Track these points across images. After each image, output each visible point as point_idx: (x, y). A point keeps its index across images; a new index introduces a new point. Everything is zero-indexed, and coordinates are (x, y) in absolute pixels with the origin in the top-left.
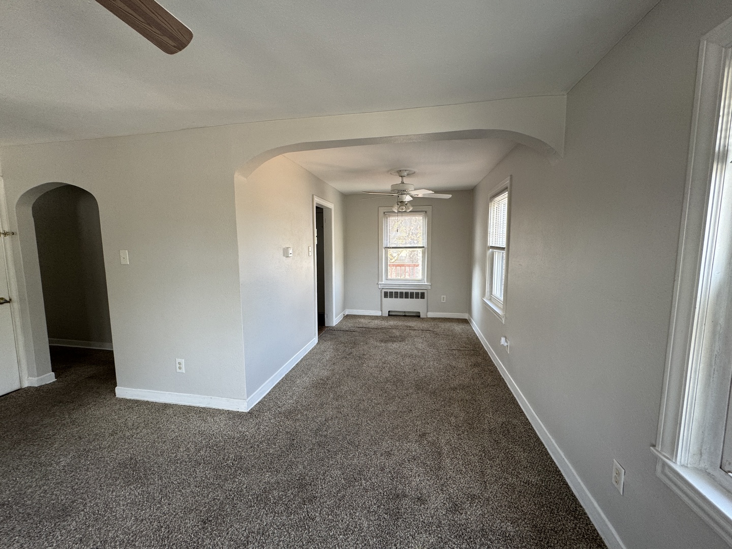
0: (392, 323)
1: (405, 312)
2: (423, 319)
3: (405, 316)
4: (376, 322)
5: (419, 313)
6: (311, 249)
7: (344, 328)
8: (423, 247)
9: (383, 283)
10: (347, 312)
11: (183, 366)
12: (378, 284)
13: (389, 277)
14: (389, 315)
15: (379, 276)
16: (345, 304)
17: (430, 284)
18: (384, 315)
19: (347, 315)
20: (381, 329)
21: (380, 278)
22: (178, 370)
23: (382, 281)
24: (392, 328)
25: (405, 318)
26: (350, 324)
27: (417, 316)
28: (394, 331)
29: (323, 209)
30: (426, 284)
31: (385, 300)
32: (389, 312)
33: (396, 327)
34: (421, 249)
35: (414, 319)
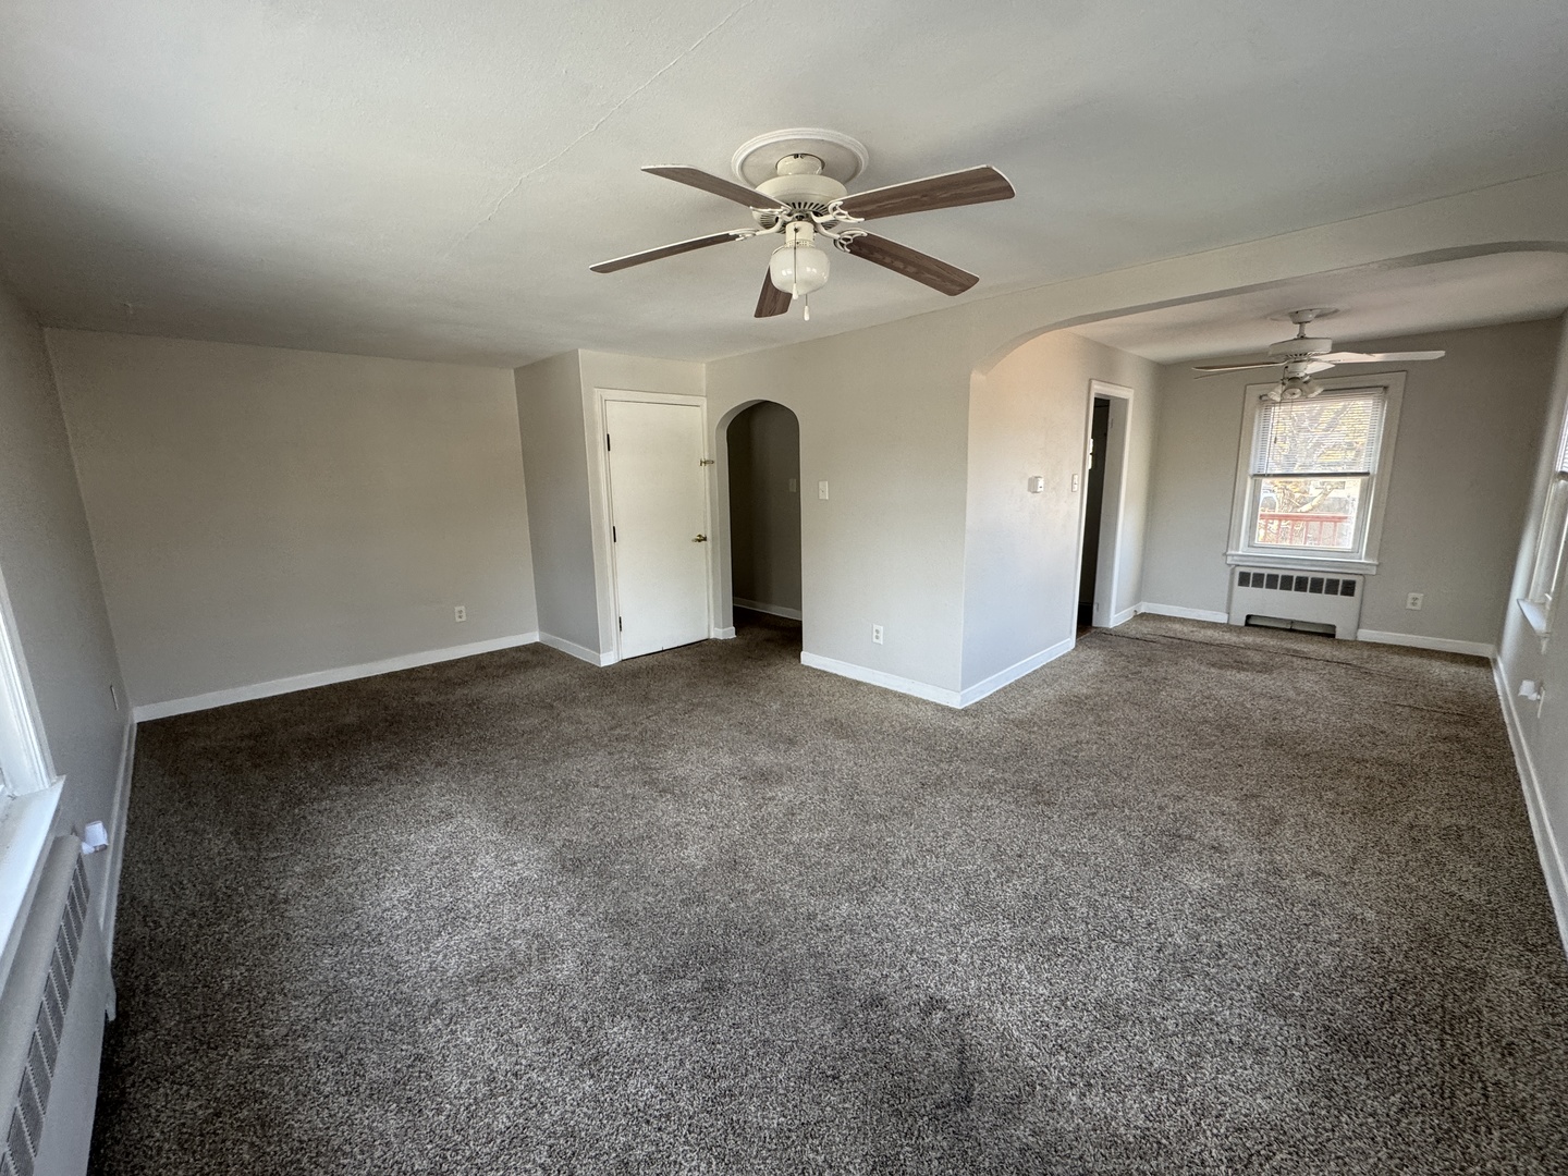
0: (1250, 638)
1: (1292, 622)
2: (1339, 641)
3: (1291, 630)
4: (1210, 632)
5: (1334, 627)
6: (1078, 479)
7: (1133, 633)
8: (1367, 474)
9: (1240, 553)
10: (1144, 608)
11: (881, 635)
12: (1225, 555)
13: (1259, 540)
14: (1247, 624)
15: (1229, 536)
16: (1140, 591)
17: (1376, 562)
18: (1232, 623)
19: (1143, 615)
20: (1218, 645)
21: (1233, 543)
22: (875, 640)
23: (1237, 549)
24: (1247, 647)
25: (1290, 634)
26: (1146, 629)
27: (1328, 633)
28: (1249, 653)
29: (1109, 401)
30: (1363, 561)
31: (1239, 590)
32: (1249, 617)
33: (1258, 649)
34: (1358, 481)
35: (1316, 638)
